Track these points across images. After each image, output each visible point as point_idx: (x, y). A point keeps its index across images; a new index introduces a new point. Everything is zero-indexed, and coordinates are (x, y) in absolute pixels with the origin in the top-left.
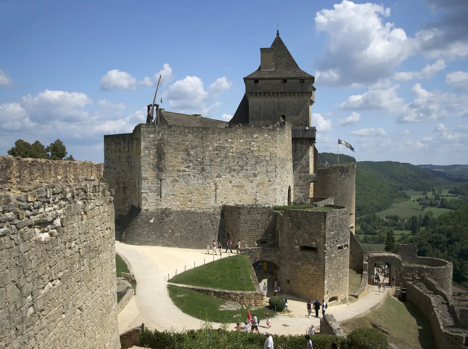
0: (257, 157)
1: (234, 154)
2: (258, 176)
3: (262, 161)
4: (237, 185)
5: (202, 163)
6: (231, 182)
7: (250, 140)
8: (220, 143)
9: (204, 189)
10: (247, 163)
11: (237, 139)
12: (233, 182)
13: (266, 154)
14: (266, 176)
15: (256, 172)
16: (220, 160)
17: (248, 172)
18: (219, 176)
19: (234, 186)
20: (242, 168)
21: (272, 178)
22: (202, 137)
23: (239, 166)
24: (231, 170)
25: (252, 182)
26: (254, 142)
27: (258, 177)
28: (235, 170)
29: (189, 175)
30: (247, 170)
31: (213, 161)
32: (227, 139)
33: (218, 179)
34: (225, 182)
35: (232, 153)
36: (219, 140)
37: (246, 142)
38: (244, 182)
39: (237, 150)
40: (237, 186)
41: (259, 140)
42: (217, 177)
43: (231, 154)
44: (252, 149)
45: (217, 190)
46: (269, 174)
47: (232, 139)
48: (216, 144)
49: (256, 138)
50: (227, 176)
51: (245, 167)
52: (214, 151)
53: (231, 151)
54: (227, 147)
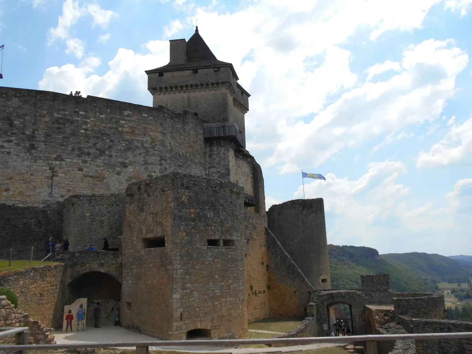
0: (130, 142)
1: (88, 132)
2: (130, 167)
3: (137, 147)
4: (91, 174)
5: (32, 137)
6: (81, 170)
7: (118, 117)
8: (65, 115)
9: (32, 175)
10: (110, 147)
11: (95, 113)
12: (85, 169)
13: (144, 139)
14: (143, 168)
15: (127, 161)
16: (64, 137)
17: (113, 160)
18: (59, 158)
19: (87, 176)
20: (102, 152)
21: (155, 172)
22: (35, 103)
23: (97, 149)
24: (83, 153)
25: (118, 174)
26: (125, 120)
27: (130, 169)
28: (89, 154)
29: (9, 153)
30: (110, 156)
31: (49, 136)
32: (77, 110)
33: (58, 163)
34: (70, 169)
35: (86, 130)
36: (64, 110)
37: (111, 119)
38: (104, 172)
39: (95, 128)
40: (91, 177)
41: (133, 119)
42: (56, 159)
43: (83, 131)
44: (120, 129)
45: (54, 178)
46: (149, 167)
47: (85, 111)
48: (58, 114)
49: (128, 116)
50: (74, 161)
51: (107, 152)
52: (54, 123)
53: (84, 127)
54: (77, 121)
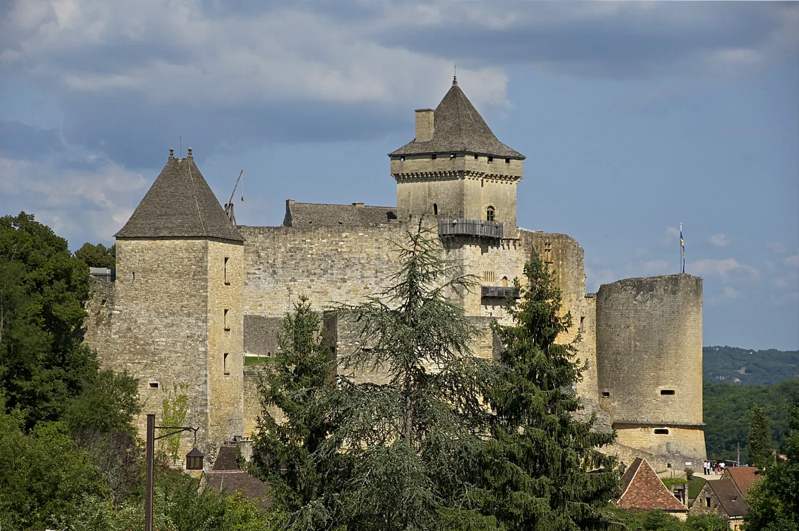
0: (348, 260)
1: (313, 256)
2: (348, 282)
3: (354, 264)
4: (317, 290)
5: (273, 265)
6: (310, 287)
7: (337, 239)
8: (295, 244)
9: (275, 294)
10: (332, 266)
11: (319, 239)
12: (312, 287)
13: (361, 256)
14: (360, 281)
15: (346, 277)
16: (296, 263)
17: (334, 276)
18: (293, 280)
19: (314, 292)
20: (325, 271)
21: (370, 284)
22: (274, 238)
23: (322, 269)
24: (311, 274)
25: (339, 288)
26: (343, 241)
27: (349, 283)
28: (315, 274)
29: (259, 278)
30: (332, 274)
31: (285, 263)
32: (304, 239)
33: (292, 283)
34: (302, 287)
35: (312, 254)
36: (294, 240)
37: (332, 243)
38: (328, 288)
39: (319, 252)
40: (318, 292)
41: (350, 239)
42: (291, 281)
43: (310, 256)
44: (339, 250)
45: (291, 295)
46: (365, 280)
47: (311, 239)
48: (290, 244)
49: (346, 237)
50: (304, 281)
51: (329, 271)
52: (287, 252)
53: (310, 252)
54: (305, 248)
